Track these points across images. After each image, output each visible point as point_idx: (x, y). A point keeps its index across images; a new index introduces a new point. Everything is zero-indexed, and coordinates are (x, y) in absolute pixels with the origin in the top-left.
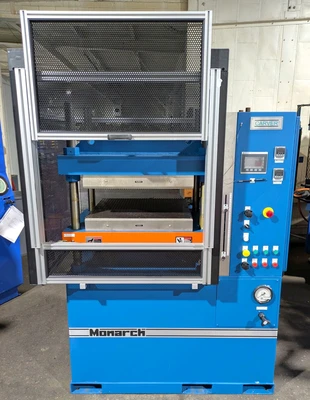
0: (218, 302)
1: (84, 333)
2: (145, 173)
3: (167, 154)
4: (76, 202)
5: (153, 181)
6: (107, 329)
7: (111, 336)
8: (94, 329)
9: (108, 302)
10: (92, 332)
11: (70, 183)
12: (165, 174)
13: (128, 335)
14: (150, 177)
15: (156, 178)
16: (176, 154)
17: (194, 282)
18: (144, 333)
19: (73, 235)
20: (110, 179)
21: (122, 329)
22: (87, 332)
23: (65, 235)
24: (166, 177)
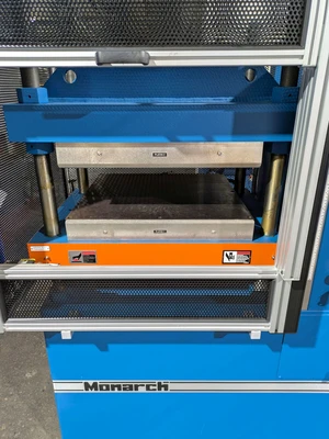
0: (285, 347)
1: (77, 387)
2: (173, 138)
3: (211, 101)
4: (49, 191)
5: (187, 153)
6: (110, 382)
7: (116, 390)
8: (91, 383)
9: (111, 346)
10: (87, 386)
11: (36, 156)
12: (210, 140)
13: (142, 390)
14: (182, 146)
15: (192, 146)
16: (226, 100)
17: (256, 329)
18: (166, 387)
19: (46, 248)
20: (106, 150)
21: (133, 382)
22: (82, 386)
23: (34, 248)
24: (210, 146)
